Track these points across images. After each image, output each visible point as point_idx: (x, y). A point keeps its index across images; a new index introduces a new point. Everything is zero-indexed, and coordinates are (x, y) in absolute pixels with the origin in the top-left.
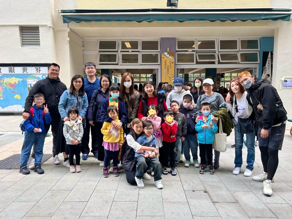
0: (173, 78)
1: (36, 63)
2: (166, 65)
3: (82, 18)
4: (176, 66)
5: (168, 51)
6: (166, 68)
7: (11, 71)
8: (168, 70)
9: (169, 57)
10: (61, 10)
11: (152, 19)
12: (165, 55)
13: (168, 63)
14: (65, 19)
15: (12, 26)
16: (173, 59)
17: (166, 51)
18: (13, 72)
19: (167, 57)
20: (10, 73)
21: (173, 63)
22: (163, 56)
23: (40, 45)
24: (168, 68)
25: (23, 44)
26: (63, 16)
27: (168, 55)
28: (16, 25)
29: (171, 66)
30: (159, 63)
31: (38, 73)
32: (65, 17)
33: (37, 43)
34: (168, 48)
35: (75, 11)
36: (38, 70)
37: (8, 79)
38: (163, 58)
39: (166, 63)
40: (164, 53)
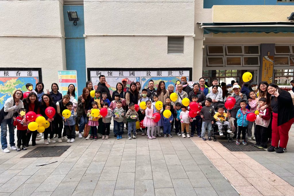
0: (272, 78)
1: (180, 67)
2: (266, 66)
3: (220, 29)
4: (274, 67)
5: (269, 54)
6: (265, 69)
7: (158, 74)
8: (267, 71)
9: (269, 60)
10: (203, 23)
11: (278, 31)
12: (265, 58)
13: (268, 66)
14: (206, 30)
15: (162, 36)
16: (272, 61)
17: (267, 55)
18: (160, 76)
19: (267, 60)
20: (158, 76)
21: (272, 65)
22: (264, 59)
23: (183, 52)
24: (268, 69)
25: (169, 51)
26: (204, 28)
27: (268, 58)
28: (166, 36)
29: (270, 67)
30: (259, 65)
31: (181, 76)
32: (205, 29)
33: (180, 50)
34: (269, 53)
35: (214, 24)
36: (181, 73)
37: (156, 81)
38: (264, 60)
39: (266, 65)
40: (265, 56)
